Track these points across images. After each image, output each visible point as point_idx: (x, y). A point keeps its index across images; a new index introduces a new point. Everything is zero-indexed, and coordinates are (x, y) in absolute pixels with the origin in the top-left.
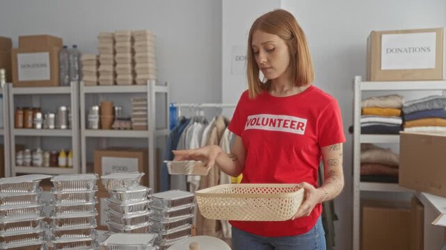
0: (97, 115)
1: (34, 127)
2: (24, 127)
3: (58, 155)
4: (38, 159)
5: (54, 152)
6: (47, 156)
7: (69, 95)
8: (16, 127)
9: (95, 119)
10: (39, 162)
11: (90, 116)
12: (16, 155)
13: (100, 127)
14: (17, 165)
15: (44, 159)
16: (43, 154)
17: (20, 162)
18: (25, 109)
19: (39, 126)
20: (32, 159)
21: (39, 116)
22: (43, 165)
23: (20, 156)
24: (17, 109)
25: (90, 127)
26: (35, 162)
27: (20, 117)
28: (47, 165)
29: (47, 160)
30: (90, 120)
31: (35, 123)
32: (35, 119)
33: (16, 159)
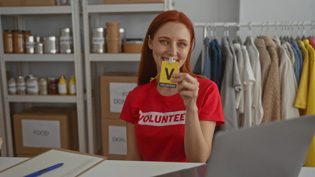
0: (101, 37)
1: (26, 51)
2: (15, 51)
3: (57, 82)
4: (34, 87)
5: (53, 79)
6: (45, 83)
7: (70, 15)
8: (6, 52)
9: (100, 42)
10: (36, 90)
11: (94, 38)
12: (8, 83)
13: (106, 50)
14: (9, 93)
15: (40, 86)
16: (39, 80)
17: (14, 90)
18: (14, 32)
19: (32, 51)
20: (26, 86)
21: (31, 39)
22: (40, 93)
23: (13, 84)
24: (5, 32)
25: (95, 50)
26: (30, 90)
27: (10, 41)
28: (45, 92)
29: (45, 88)
30: (95, 43)
31: (27, 47)
32: (27, 43)
33: (8, 87)
